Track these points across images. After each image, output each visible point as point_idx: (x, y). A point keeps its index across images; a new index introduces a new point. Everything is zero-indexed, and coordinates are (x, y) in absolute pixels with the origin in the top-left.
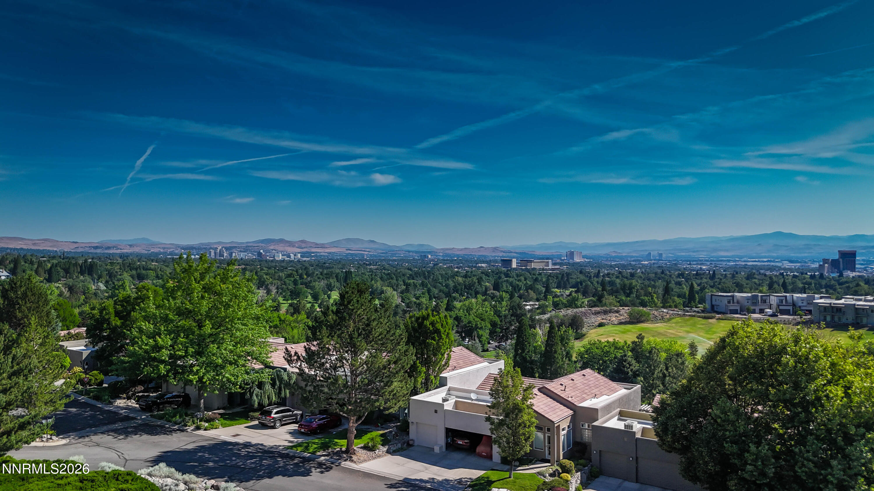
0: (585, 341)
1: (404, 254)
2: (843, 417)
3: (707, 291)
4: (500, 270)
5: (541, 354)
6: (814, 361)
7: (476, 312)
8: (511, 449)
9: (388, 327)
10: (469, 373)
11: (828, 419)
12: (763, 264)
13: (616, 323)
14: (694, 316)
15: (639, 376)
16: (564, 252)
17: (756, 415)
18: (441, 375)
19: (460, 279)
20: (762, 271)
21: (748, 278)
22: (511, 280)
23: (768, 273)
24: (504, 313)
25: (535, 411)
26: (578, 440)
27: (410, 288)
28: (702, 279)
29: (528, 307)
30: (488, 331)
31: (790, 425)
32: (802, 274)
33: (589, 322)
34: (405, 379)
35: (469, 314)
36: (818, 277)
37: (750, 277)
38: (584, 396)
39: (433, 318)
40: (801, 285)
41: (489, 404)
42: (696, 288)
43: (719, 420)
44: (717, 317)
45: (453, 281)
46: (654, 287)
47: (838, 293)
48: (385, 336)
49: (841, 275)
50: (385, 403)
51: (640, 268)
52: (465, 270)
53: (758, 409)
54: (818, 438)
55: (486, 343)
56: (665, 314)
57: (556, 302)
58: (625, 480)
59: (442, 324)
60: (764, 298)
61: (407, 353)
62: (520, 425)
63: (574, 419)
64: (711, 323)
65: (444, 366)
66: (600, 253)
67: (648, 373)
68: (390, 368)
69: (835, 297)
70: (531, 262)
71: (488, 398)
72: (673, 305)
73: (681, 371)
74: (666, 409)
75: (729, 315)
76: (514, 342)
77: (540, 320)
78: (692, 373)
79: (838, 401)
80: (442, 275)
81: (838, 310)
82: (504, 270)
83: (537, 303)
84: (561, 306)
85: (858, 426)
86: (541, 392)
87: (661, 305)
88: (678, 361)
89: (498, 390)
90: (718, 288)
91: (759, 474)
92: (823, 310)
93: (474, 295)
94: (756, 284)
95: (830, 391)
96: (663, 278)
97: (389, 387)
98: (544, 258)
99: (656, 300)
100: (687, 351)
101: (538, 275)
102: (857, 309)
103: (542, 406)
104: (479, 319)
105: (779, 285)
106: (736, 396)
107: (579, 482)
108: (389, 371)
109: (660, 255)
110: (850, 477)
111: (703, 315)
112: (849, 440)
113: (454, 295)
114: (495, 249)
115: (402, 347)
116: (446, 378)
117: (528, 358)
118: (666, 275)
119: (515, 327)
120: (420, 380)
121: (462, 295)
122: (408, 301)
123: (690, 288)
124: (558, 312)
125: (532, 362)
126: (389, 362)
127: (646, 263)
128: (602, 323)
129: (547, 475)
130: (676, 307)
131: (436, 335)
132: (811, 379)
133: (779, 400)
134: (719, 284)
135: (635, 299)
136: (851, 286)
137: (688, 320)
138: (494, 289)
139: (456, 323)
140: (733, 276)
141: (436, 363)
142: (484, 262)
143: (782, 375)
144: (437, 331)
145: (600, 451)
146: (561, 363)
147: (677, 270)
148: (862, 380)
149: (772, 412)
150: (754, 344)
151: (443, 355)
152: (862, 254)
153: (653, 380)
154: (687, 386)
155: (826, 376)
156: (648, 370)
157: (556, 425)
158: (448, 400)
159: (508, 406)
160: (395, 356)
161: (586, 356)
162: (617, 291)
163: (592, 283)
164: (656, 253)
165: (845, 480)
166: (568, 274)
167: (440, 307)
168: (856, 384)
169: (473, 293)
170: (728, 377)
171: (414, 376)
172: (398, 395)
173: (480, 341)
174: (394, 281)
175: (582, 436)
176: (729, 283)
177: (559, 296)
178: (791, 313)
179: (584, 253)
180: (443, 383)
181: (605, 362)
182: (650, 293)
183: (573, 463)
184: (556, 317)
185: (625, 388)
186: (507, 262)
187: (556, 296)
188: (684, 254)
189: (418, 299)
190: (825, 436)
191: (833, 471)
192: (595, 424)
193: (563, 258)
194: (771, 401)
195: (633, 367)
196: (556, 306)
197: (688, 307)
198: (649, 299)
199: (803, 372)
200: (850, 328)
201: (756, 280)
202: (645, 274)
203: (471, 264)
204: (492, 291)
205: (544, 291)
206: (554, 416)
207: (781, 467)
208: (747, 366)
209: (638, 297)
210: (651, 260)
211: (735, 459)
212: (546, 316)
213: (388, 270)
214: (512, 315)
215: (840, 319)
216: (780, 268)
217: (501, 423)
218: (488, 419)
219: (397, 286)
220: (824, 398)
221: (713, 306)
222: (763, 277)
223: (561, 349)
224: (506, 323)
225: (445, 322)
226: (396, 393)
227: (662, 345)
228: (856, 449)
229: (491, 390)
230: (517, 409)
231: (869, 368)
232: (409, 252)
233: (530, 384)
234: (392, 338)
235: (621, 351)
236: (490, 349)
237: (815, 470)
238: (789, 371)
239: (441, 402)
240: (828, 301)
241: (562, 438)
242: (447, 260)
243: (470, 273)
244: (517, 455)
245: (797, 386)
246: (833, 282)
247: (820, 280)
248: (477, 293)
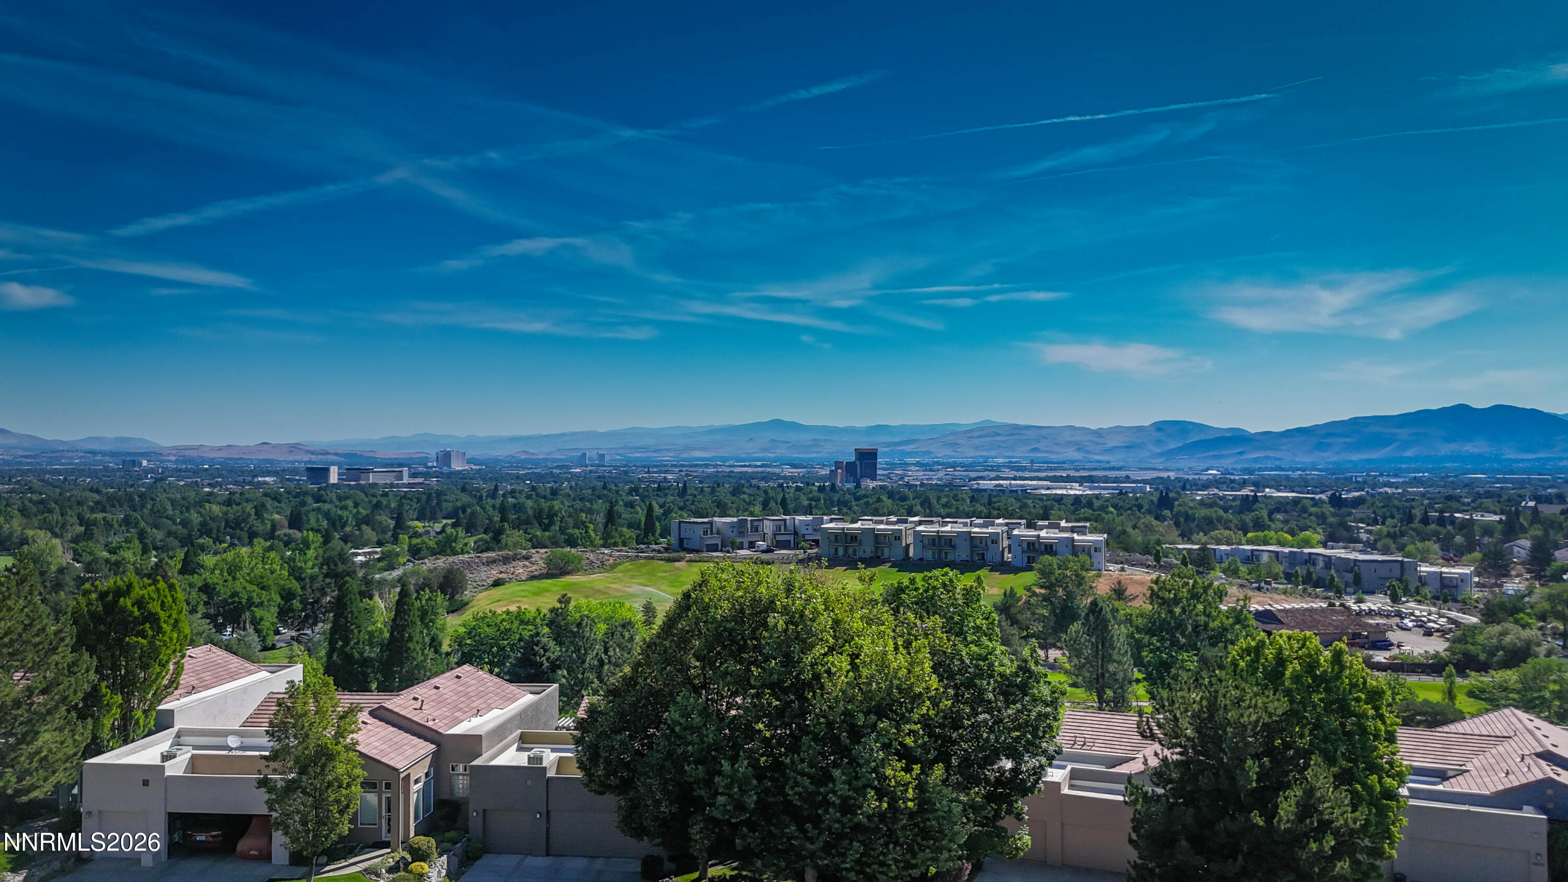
0: (468, 615)
1: (81, 457)
2: (849, 702)
3: (675, 515)
4: (304, 489)
5: (382, 645)
6: (810, 619)
7: (249, 574)
8: (311, 835)
9: (28, 616)
10: (225, 696)
11: (830, 707)
12: (756, 470)
13: (524, 578)
14: (652, 558)
15: (560, 668)
16: (432, 452)
17: (733, 712)
18: (159, 708)
19: (216, 509)
20: (754, 482)
21: (733, 494)
22: (326, 506)
23: (762, 484)
24: (309, 571)
25: (362, 755)
26: (445, 796)
27: (96, 531)
28: (666, 495)
29: (361, 558)
30: (275, 610)
31: (778, 723)
32: (808, 485)
33: (477, 579)
34: (69, 723)
35: (234, 579)
36: (828, 489)
37: (736, 491)
38: (458, 714)
39: (141, 592)
40: (806, 503)
41: (267, 753)
42: (658, 511)
43: (677, 729)
44: (687, 559)
45: (199, 513)
46: (590, 511)
47: (854, 513)
48: (20, 635)
49: (858, 486)
50: (20, 780)
51: (567, 479)
52: (227, 490)
53: (737, 702)
54: (816, 738)
55: (272, 633)
56: (607, 558)
57: (415, 546)
58: (527, 855)
59: (163, 602)
60: (756, 523)
61: (76, 669)
62: (330, 784)
63: (437, 759)
64: (677, 569)
65: (166, 687)
66: (499, 454)
67: (574, 662)
68: (32, 704)
69: (849, 518)
70: (368, 471)
71: (264, 741)
72: (619, 541)
73: (629, 653)
74: (597, 721)
75: (705, 554)
76: (328, 626)
77: (382, 582)
78: (639, 654)
79: (843, 678)
80: (173, 502)
81: (851, 538)
82: (312, 489)
83: (379, 550)
84: (424, 552)
85: (867, 714)
86: (375, 717)
87: (601, 542)
88: (623, 637)
89: (284, 723)
90: (691, 511)
91: (735, 808)
92: (833, 538)
93: (246, 540)
94: (744, 501)
95: (833, 663)
96: (605, 496)
97: (28, 744)
98: (393, 465)
99: (592, 534)
100: (640, 617)
101: (382, 496)
102: (876, 535)
103: (377, 744)
104: (255, 587)
105: (777, 504)
106: (704, 686)
107: (444, 872)
108: (29, 711)
109: (602, 457)
110: (856, 791)
111: (666, 555)
112: (856, 735)
113: (201, 541)
114: (294, 447)
115: (64, 656)
116: (173, 711)
117: (356, 655)
118: (610, 490)
119: (332, 597)
120: (107, 722)
121: (218, 540)
122: (89, 558)
123: (648, 511)
124: (419, 564)
125: (365, 662)
126: (30, 691)
127: (578, 470)
128: (500, 579)
129: (384, 871)
130: (624, 544)
131: (148, 625)
132: (807, 648)
133: (764, 686)
134: (692, 504)
135: (559, 534)
136: (871, 501)
137: (642, 566)
138: (290, 527)
139: (205, 598)
140: (713, 491)
141: (147, 684)
142: (268, 473)
143: (768, 644)
144: (152, 618)
145: (484, 810)
146: (420, 658)
147: (626, 483)
148: (873, 642)
149: (755, 706)
150: (730, 599)
151: (163, 665)
152: (885, 454)
153: (583, 674)
154: (631, 678)
155: (827, 641)
156: (574, 655)
157: (402, 776)
158: (175, 757)
159: (306, 752)
160: (45, 677)
161: (468, 641)
162: (527, 522)
163: (483, 508)
164: (594, 454)
165: (849, 797)
166: (439, 494)
167: (167, 568)
168: (866, 649)
169: (245, 536)
170: (694, 654)
171: (92, 716)
172: (51, 758)
173: (257, 631)
174: (56, 517)
175: (451, 786)
176: (706, 502)
177: (420, 535)
178: (792, 545)
179: (471, 453)
180: (164, 722)
181: (502, 649)
182: (583, 523)
183: (433, 841)
184: (415, 573)
185: (531, 693)
186: (318, 473)
187: (416, 535)
188: (638, 455)
189: (115, 553)
190: (826, 734)
191: (835, 786)
192: (476, 762)
193: (430, 464)
194: (753, 688)
195: (551, 654)
196: (415, 553)
197: (643, 544)
198: (581, 534)
199: (797, 638)
200: (860, 565)
201: (745, 496)
202: (576, 490)
203: (241, 479)
204: (287, 531)
205: (392, 526)
206: (400, 758)
207: (766, 791)
208: (721, 635)
209: (562, 531)
210: (586, 466)
211: (701, 789)
212: (396, 573)
213: (41, 494)
214: (326, 576)
215: (855, 551)
216: (778, 476)
217: (291, 787)
218: (264, 783)
219: (63, 526)
220: (825, 675)
221: (681, 540)
222: (756, 491)
223: (422, 632)
224: (313, 591)
225: (169, 599)
226: (46, 756)
227: (600, 611)
228: (864, 749)
229: (271, 724)
230: (325, 754)
231: (883, 624)
232: (94, 453)
233: (351, 704)
234: (37, 639)
235: (531, 627)
236: (279, 645)
237: (812, 788)
238: (778, 637)
239: (157, 761)
240: (840, 525)
241: (414, 798)
242: (186, 470)
243: (237, 496)
244: (322, 843)
245: (789, 661)
246: (848, 496)
247: (832, 494)
248: (252, 535)
